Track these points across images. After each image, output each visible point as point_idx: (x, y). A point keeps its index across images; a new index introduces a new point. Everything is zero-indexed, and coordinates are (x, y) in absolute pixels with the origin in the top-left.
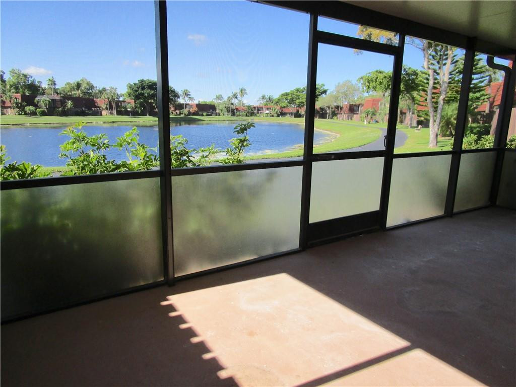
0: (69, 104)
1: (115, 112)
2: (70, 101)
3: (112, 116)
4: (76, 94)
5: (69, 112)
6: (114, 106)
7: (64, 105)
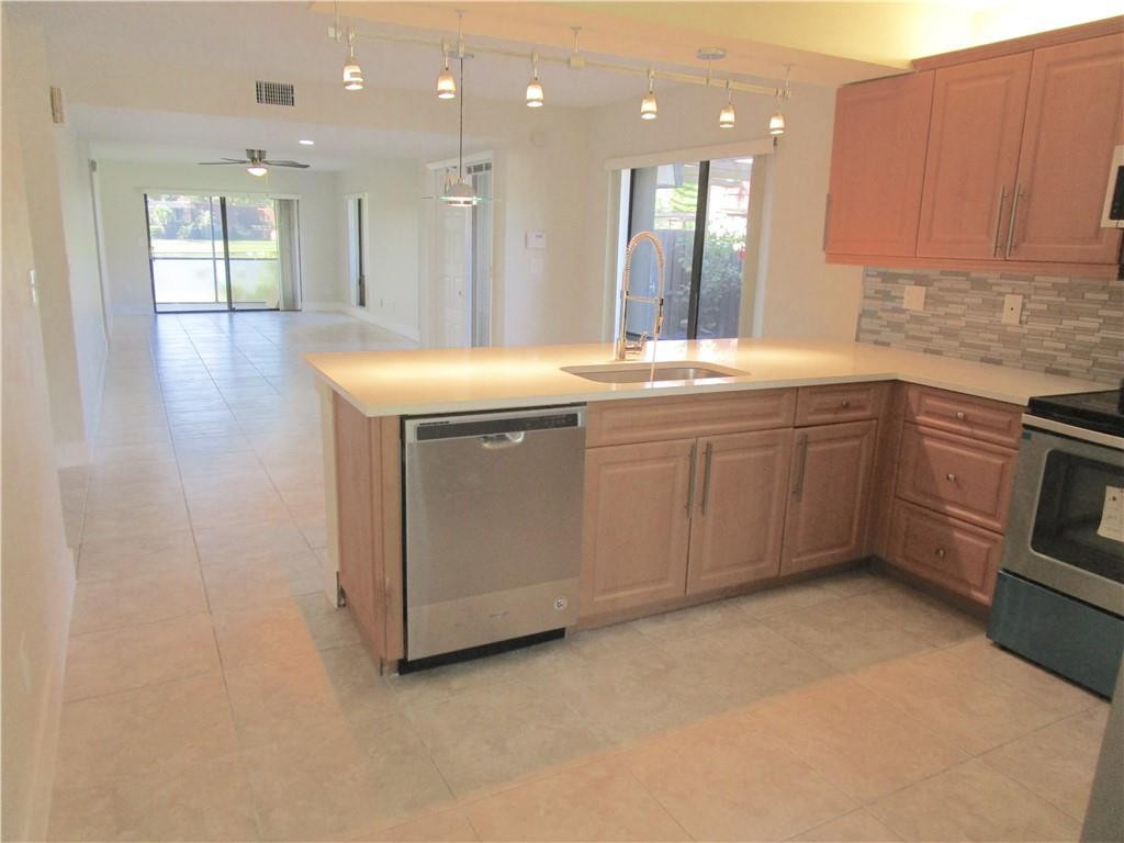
7: (197, 219)
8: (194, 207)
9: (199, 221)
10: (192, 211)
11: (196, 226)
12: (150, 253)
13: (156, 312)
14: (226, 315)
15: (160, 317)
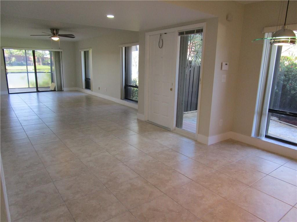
0: (13, 59)
1: (41, 63)
2: (14, 58)
3: (39, 66)
4: (19, 53)
5: (13, 64)
6: (40, 60)
7: (10, 60)
8: (9, 56)
9: (11, 60)
10: (9, 57)
11: (10, 62)
12: (6, 71)
13: (9, 93)
14: (36, 93)
15: (10, 95)
